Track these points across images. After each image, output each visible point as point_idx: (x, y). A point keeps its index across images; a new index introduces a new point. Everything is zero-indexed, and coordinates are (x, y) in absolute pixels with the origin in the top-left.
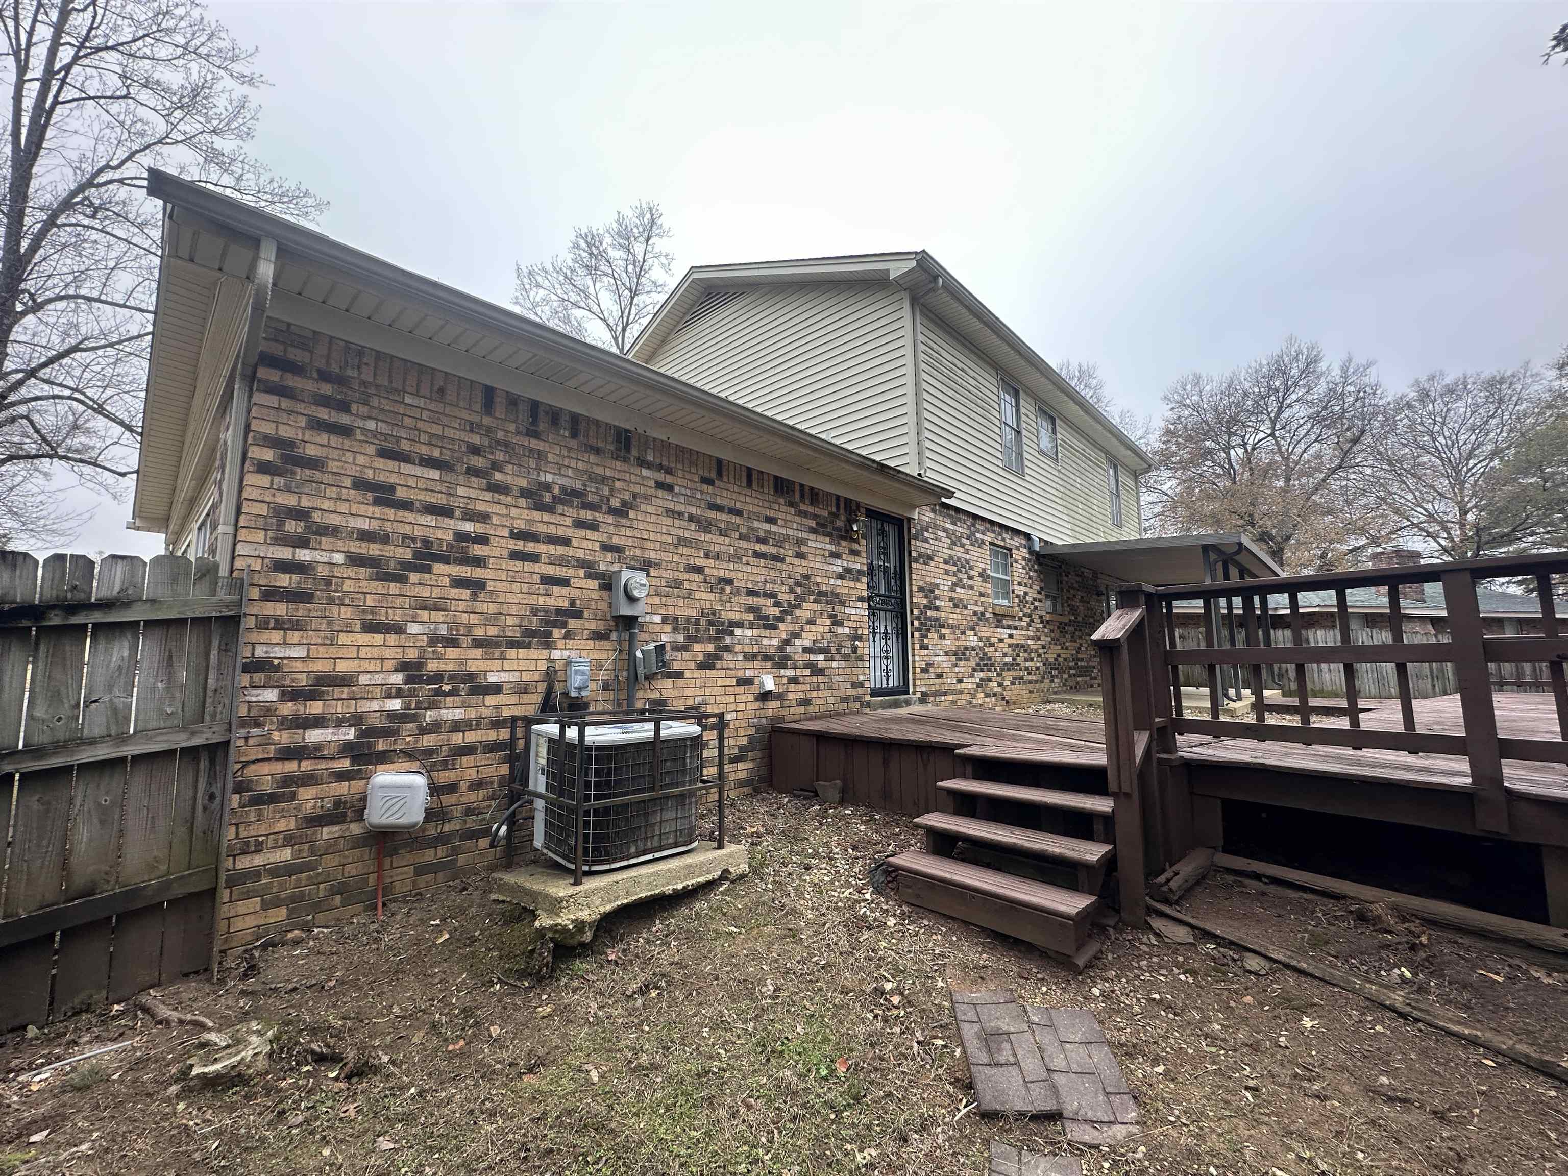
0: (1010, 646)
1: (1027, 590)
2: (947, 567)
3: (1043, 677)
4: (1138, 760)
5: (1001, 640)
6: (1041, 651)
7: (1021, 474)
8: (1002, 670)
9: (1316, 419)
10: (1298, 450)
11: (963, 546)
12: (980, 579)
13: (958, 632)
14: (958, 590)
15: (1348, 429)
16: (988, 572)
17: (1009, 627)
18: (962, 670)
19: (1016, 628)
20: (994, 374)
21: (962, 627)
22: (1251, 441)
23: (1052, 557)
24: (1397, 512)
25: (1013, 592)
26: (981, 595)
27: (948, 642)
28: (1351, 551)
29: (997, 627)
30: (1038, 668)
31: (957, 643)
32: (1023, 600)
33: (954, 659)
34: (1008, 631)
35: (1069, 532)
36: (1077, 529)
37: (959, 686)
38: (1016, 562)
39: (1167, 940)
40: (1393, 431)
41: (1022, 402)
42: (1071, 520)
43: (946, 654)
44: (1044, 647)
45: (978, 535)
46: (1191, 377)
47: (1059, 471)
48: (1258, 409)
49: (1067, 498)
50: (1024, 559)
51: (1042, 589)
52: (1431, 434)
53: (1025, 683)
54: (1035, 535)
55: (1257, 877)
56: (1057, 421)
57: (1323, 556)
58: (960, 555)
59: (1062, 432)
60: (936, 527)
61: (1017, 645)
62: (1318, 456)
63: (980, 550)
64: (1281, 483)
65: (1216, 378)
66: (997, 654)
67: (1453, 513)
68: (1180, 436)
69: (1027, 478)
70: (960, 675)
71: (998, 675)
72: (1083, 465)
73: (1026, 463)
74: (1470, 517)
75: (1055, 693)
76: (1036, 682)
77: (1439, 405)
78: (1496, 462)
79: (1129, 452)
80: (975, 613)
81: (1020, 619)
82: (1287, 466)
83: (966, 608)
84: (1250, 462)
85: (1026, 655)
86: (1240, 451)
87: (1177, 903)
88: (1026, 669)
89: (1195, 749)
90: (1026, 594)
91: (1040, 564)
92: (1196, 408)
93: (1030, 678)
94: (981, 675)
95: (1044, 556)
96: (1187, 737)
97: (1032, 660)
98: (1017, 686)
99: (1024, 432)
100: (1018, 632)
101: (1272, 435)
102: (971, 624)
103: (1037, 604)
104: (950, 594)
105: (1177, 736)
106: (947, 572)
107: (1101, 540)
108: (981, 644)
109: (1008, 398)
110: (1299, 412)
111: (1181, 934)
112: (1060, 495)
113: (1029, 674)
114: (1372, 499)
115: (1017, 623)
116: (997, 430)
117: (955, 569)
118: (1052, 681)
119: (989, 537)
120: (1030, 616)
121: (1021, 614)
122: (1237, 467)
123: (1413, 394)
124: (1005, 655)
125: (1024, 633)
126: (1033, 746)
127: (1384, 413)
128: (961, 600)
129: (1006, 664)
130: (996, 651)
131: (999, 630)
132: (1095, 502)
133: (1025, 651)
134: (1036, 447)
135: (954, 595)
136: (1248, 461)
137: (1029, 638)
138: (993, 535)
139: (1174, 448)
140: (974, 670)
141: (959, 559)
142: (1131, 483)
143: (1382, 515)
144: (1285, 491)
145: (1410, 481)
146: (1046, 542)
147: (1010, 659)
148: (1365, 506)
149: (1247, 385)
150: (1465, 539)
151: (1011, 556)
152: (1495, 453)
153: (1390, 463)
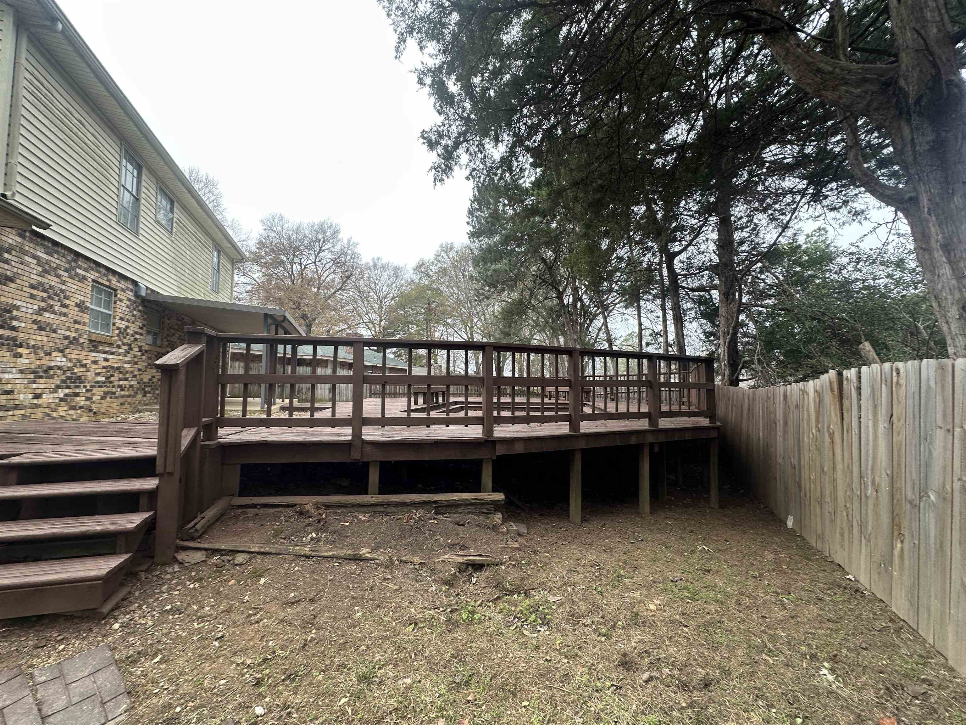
0: (104, 367)
1: (129, 324)
2: (34, 292)
3: (136, 393)
4: (183, 448)
5: (94, 362)
6: (137, 373)
7: (136, 233)
8: (93, 387)
9: (334, 261)
10: (325, 275)
11: (59, 276)
12: (77, 309)
13: (41, 353)
14: (47, 314)
15: (346, 271)
16: (88, 304)
17: (106, 352)
18: (42, 386)
19: (113, 353)
20: (118, 142)
21: (47, 349)
22: (304, 264)
23: (157, 303)
24: (359, 315)
25: (114, 324)
26: (76, 322)
27: (27, 361)
28: (340, 331)
29: (91, 351)
30: (131, 386)
31: (38, 362)
32: (123, 332)
33: (32, 376)
34: (104, 356)
35: (175, 288)
36: (183, 287)
37: (35, 401)
38: (121, 301)
39: (186, 565)
40: (362, 278)
41: (144, 177)
42: (178, 279)
43: (21, 371)
44: (139, 370)
45: (78, 271)
46: (278, 215)
47: (172, 241)
48: (310, 247)
49: (176, 263)
50: (129, 300)
51: (144, 325)
52: (375, 283)
53: (116, 397)
54: (143, 284)
55: (254, 506)
56: (176, 204)
57: (328, 331)
58: (53, 284)
59: (178, 214)
60: (23, 252)
61: (112, 368)
62: (333, 281)
63: (80, 284)
64: (315, 290)
65: (291, 221)
66: (89, 374)
67: (377, 322)
68: (268, 247)
69: (141, 237)
70: (38, 392)
71: (87, 391)
72: (194, 243)
73: (141, 225)
74: (382, 323)
75: (146, 405)
76: (128, 396)
77: (379, 272)
78: (393, 302)
79: (229, 245)
80: (66, 338)
81: (119, 347)
82: (319, 281)
83: (55, 331)
84: (302, 274)
85: (121, 375)
86: (299, 267)
87: (200, 537)
88: (120, 386)
89: (230, 437)
90: (127, 327)
91: (144, 306)
92: (279, 234)
93: (123, 393)
94: (67, 391)
95: (150, 301)
96: (226, 429)
97: (126, 379)
98: (108, 400)
99: (143, 201)
100: (115, 357)
101: (315, 263)
102: (60, 346)
103: (137, 336)
104: (35, 317)
105: (219, 429)
106: (32, 296)
107: (201, 298)
108: (70, 364)
109: (130, 167)
110: (327, 255)
111: (199, 556)
112: (171, 259)
113: (122, 390)
114: (351, 307)
115: (114, 350)
116: (115, 190)
117: (45, 295)
118: (144, 396)
119: (92, 275)
120: (129, 345)
121: (120, 343)
122: (296, 275)
123: (371, 264)
124: (98, 374)
125: (121, 358)
126: (97, 447)
127: (361, 268)
128: (48, 324)
129: (98, 382)
130: (88, 371)
131: (93, 354)
132: (200, 271)
133: (121, 372)
134: (153, 216)
135: (40, 318)
136: (301, 273)
137: (125, 362)
138: (97, 275)
139: (263, 253)
140: (58, 386)
141: (51, 287)
142: (229, 266)
143: (353, 316)
144: (317, 294)
145: (366, 303)
146: (153, 291)
147: (103, 379)
148: (348, 310)
149: (307, 232)
150: (380, 332)
151: (116, 295)
152: (393, 298)
153: (360, 292)
